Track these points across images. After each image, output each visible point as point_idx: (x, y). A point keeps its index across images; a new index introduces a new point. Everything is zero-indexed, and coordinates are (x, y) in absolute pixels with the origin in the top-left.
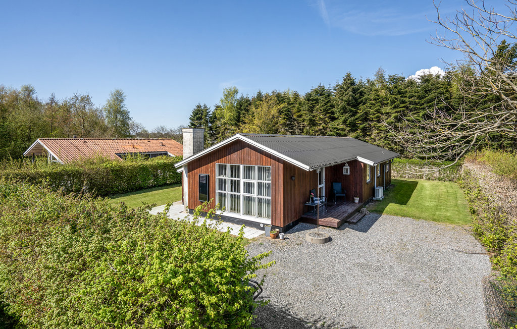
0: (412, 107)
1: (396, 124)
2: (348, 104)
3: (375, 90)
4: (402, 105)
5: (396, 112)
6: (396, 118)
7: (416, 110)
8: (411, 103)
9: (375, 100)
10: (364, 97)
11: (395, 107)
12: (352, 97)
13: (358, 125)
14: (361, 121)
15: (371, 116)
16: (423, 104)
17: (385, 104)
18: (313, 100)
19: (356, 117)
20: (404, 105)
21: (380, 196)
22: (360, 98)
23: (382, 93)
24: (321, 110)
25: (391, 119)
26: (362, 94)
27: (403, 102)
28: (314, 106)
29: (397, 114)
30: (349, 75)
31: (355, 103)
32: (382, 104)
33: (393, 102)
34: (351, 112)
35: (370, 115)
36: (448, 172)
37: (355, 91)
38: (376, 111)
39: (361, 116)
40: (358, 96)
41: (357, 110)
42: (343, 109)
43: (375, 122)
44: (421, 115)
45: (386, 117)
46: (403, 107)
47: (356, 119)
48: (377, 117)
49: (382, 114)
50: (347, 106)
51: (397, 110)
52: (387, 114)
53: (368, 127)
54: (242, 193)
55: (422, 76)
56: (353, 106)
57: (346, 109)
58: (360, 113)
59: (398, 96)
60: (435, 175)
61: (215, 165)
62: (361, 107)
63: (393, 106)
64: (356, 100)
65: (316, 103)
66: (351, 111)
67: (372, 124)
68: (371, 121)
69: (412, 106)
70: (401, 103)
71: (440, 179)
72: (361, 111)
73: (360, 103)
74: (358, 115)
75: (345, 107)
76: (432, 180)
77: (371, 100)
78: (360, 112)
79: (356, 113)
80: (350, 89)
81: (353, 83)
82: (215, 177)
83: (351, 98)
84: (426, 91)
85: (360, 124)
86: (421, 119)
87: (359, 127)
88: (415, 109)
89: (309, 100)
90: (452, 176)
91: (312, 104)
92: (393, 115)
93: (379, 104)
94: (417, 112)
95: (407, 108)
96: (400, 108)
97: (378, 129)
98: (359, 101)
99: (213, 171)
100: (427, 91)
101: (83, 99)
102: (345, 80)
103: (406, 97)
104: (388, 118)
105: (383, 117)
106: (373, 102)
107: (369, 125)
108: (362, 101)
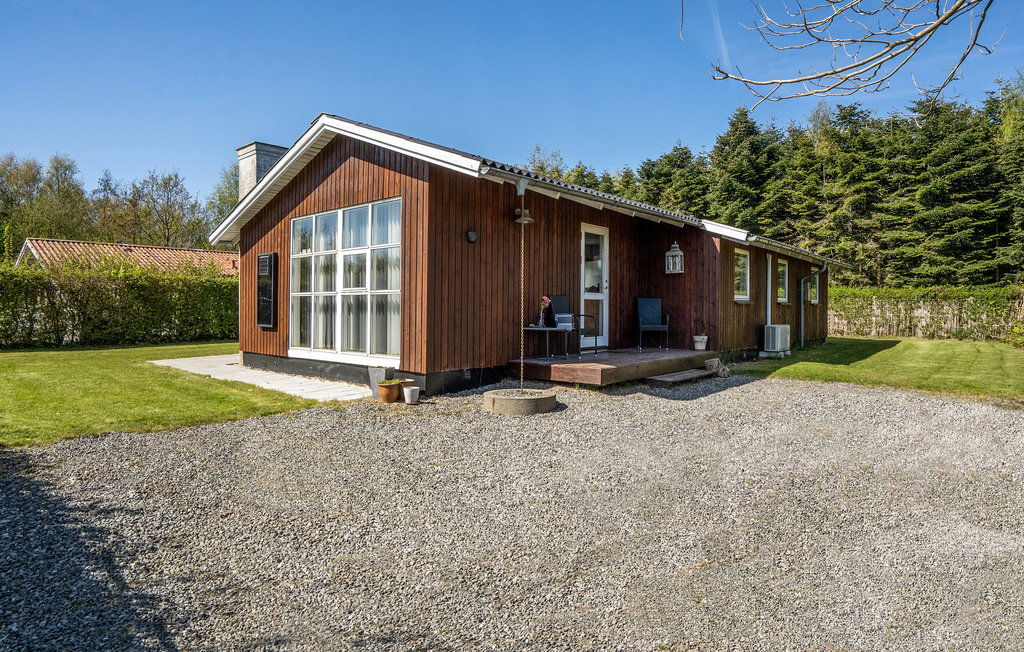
0: (895, 179)
1: (856, 221)
2: (741, 179)
3: (805, 145)
4: (870, 176)
5: (858, 192)
6: (856, 206)
7: (907, 186)
8: (893, 169)
9: (805, 167)
10: (779, 163)
11: (855, 180)
12: (749, 161)
13: (764, 228)
14: (769, 218)
15: (795, 206)
16: (924, 169)
17: (829, 176)
18: (659, 175)
19: (759, 208)
20: (875, 174)
21: (779, 347)
22: (768, 166)
23: (822, 149)
24: (676, 198)
25: (844, 210)
26: (772, 155)
27: (875, 168)
28: (661, 190)
29: (857, 197)
30: (744, 114)
31: (756, 176)
32: (822, 178)
33: (846, 169)
34: (745, 197)
35: (793, 203)
36: (984, 317)
37: (755, 149)
38: (808, 193)
39: (769, 206)
40: (762, 159)
41: (762, 192)
42: (727, 190)
43: (804, 221)
44: (917, 197)
45: (832, 207)
46: (874, 179)
47: (759, 214)
48: (809, 207)
49: (821, 199)
50: (735, 183)
51: (857, 186)
52: (832, 198)
53: (788, 234)
54: (340, 290)
55: (920, 103)
56: (752, 184)
57: (734, 190)
58: (770, 197)
59: (862, 155)
60: (947, 326)
61: (289, 224)
62: (772, 185)
63: (848, 176)
64: (758, 169)
65: (665, 183)
66: (746, 195)
67: (797, 225)
68: (797, 217)
69: (895, 177)
70: (868, 171)
71: (961, 336)
72: (771, 195)
73: (769, 176)
74: (763, 205)
75: (731, 185)
76: (940, 337)
77: (795, 169)
78: (768, 196)
79: (759, 199)
80: (746, 143)
81: (751, 130)
82: (289, 256)
83: (745, 163)
84: (930, 137)
85: (769, 225)
86: (918, 207)
87: (764, 232)
88: (905, 183)
89: (649, 176)
90: (996, 326)
91: (656, 185)
92: (847, 201)
93: (814, 176)
94: (909, 191)
95: (884, 182)
96: (867, 181)
97: (811, 236)
98: (767, 171)
99: (285, 243)
100: (933, 138)
101: (166, 183)
102: (733, 124)
103: (881, 155)
104: (835, 209)
105: (827, 206)
106: (801, 172)
107: (789, 226)
108: (772, 173)
